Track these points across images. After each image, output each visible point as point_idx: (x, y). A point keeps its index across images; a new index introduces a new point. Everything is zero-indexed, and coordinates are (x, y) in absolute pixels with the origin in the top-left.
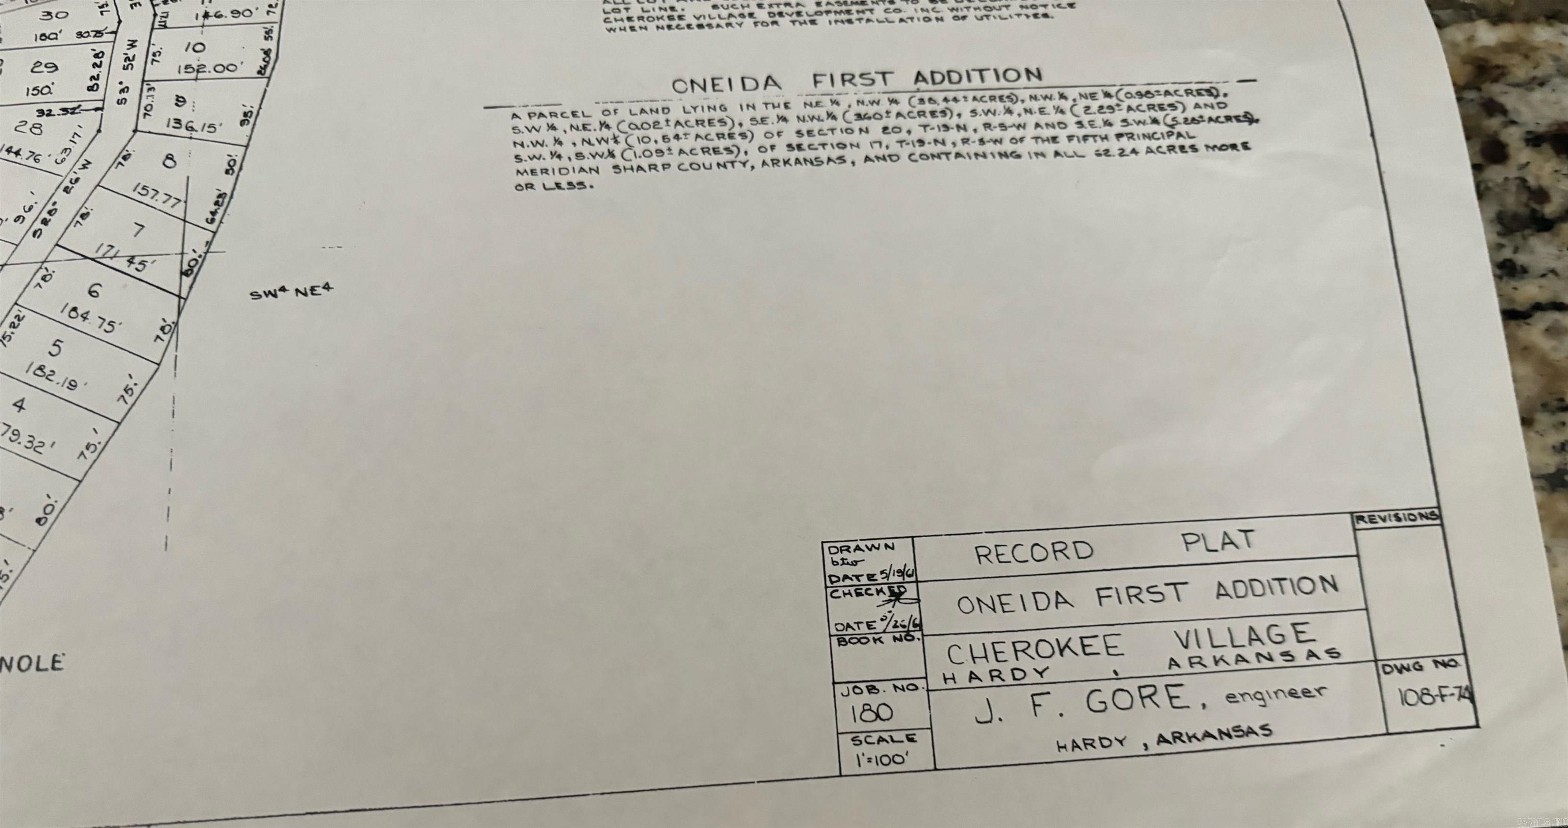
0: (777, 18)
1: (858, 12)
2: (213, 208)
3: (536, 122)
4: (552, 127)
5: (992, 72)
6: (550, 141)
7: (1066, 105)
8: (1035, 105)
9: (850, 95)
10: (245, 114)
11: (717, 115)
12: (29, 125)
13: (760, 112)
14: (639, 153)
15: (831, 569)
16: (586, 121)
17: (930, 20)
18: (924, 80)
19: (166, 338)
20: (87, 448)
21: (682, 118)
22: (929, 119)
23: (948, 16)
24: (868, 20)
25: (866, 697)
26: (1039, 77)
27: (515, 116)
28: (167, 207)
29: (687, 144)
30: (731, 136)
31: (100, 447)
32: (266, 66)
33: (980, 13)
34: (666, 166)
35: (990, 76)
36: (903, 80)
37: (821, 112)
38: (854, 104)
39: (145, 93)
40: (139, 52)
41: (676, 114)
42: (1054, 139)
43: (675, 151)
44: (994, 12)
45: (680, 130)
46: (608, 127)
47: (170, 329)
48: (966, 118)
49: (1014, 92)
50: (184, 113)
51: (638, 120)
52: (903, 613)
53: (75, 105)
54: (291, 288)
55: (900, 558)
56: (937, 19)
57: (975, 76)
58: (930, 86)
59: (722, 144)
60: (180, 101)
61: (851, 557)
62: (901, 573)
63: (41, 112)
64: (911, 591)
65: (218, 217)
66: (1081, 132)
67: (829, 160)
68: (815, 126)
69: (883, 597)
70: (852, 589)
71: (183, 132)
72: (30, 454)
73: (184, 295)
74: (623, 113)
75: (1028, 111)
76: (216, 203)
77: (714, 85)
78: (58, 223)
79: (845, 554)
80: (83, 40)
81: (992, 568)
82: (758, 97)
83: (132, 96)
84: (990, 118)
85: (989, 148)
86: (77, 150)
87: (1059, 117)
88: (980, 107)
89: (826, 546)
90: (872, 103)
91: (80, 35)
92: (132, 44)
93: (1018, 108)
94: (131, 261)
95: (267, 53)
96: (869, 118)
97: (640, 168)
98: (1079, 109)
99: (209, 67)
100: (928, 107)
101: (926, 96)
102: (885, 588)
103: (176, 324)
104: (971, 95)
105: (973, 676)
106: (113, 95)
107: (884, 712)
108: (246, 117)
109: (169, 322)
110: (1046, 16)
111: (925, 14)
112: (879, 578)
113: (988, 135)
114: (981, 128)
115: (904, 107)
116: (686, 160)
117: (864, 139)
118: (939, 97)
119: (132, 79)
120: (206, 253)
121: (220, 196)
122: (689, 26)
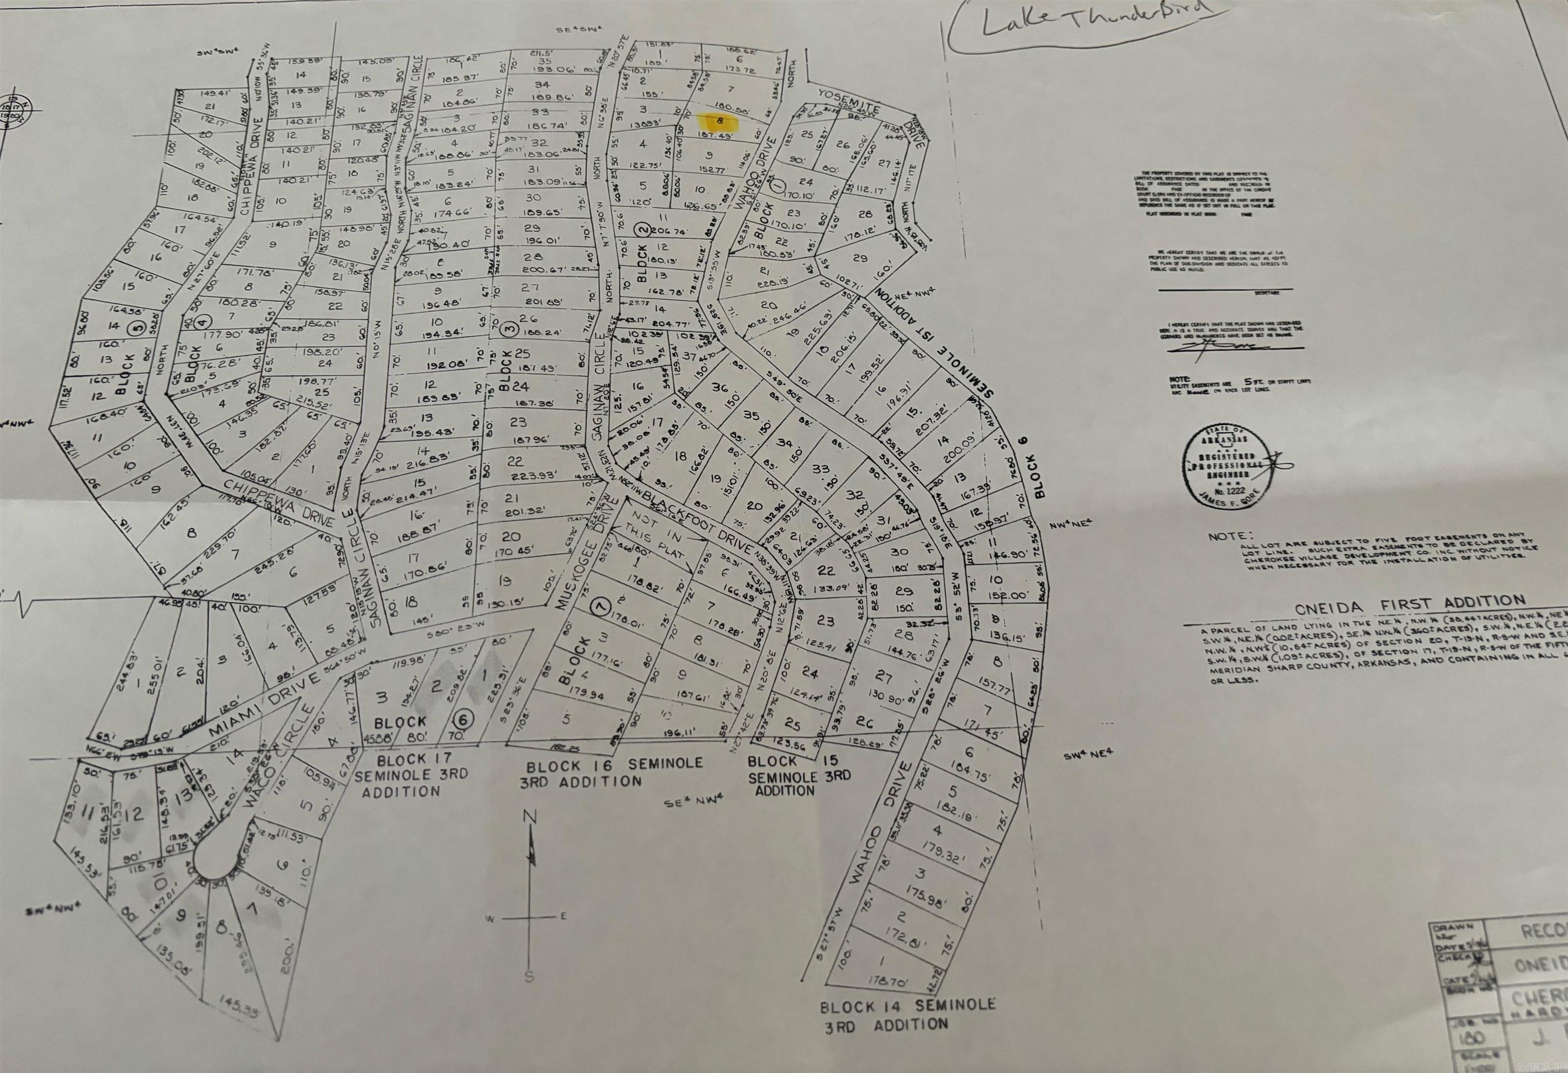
0: (1351, 559)
1: (1401, 554)
2: (1031, 695)
3: (1217, 636)
4: (1228, 640)
5: (1493, 598)
6: (1227, 649)
7: (1542, 621)
8: (1523, 622)
9: (1407, 615)
10: (1038, 629)
11: (1327, 630)
12: (904, 633)
13: (1353, 628)
14: (1282, 657)
15: (1437, 942)
16: (1247, 634)
17: (1447, 560)
18: (1451, 604)
19: (1019, 785)
20: (985, 860)
21: (1306, 633)
22: (1458, 633)
23: (1458, 556)
24: (1409, 560)
25: (1468, 1028)
26: (1523, 602)
27: (1204, 631)
28: (1002, 694)
29: (1311, 651)
30: (1337, 645)
31: (992, 860)
32: (1043, 595)
33: (1479, 554)
34: (1300, 666)
35: (1492, 601)
36: (1438, 605)
37: (1389, 628)
38: (1410, 622)
39: (972, 613)
40: (961, 581)
41: (1301, 631)
42: (1538, 646)
43: (1304, 656)
44: (1487, 554)
45: (1305, 641)
46: (1261, 639)
47: (1020, 780)
48: (1482, 632)
49: (1510, 612)
50: (999, 627)
51: (1279, 634)
52: (1484, 971)
53: (930, 619)
54: (1088, 751)
55: (1477, 934)
56: (1452, 559)
57: (1483, 600)
58: (1456, 609)
59: (1332, 650)
60: (996, 619)
61: (1448, 933)
62: (1480, 944)
63: (909, 624)
64: (1486, 958)
65: (1035, 702)
66: (1554, 640)
67: (1400, 662)
68: (1387, 638)
69: (1470, 961)
70: (1451, 956)
71: (1001, 641)
72: (950, 864)
73: (1024, 756)
74: (1269, 630)
75: (1519, 626)
76: (1032, 692)
77: (1321, 609)
78: (937, 702)
79: (1443, 932)
80: (923, 572)
81: (1533, 941)
82: (1350, 617)
83: (964, 613)
84: (1496, 632)
85: (1498, 652)
86: (938, 651)
87: (1539, 630)
88: (1490, 624)
89: (1432, 925)
90: (1421, 621)
91: (920, 568)
92: (956, 576)
93: (1513, 624)
94: (988, 731)
95: (1042, 584)
96: (1420, 632)
97: (1284, 668)
98: (1551, 625)
99: (1008, 595)
100: (1456, 624)
101: (1454, 616)
102: (1471, 955)
103: (1023, 776)
104: (1482, 615)
105: (1529, 1013)
106: (953, 614)
107: (1479, 1038)
108: (1039, 632)
109: (1019, 774)
110: (1520, 556)
111: (1444, 555)
112: (1467, 948)
113: (1496, 643)
114: (1491, 638)
115: (1442, 625)
116: (1312, 661)
117: (1419, 647)
118: (1462, 616)
119: (962, 601)
120: (1033, 727)
121: (1033, 687)
122: (1298, 566)
